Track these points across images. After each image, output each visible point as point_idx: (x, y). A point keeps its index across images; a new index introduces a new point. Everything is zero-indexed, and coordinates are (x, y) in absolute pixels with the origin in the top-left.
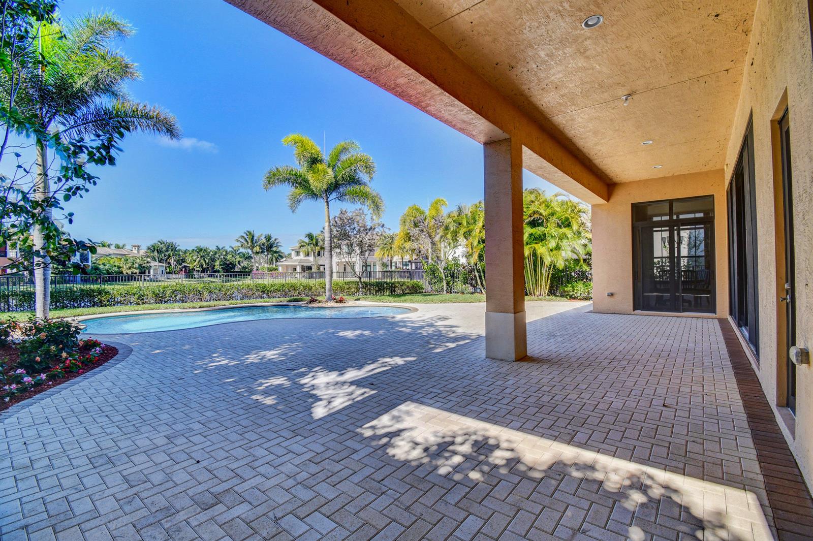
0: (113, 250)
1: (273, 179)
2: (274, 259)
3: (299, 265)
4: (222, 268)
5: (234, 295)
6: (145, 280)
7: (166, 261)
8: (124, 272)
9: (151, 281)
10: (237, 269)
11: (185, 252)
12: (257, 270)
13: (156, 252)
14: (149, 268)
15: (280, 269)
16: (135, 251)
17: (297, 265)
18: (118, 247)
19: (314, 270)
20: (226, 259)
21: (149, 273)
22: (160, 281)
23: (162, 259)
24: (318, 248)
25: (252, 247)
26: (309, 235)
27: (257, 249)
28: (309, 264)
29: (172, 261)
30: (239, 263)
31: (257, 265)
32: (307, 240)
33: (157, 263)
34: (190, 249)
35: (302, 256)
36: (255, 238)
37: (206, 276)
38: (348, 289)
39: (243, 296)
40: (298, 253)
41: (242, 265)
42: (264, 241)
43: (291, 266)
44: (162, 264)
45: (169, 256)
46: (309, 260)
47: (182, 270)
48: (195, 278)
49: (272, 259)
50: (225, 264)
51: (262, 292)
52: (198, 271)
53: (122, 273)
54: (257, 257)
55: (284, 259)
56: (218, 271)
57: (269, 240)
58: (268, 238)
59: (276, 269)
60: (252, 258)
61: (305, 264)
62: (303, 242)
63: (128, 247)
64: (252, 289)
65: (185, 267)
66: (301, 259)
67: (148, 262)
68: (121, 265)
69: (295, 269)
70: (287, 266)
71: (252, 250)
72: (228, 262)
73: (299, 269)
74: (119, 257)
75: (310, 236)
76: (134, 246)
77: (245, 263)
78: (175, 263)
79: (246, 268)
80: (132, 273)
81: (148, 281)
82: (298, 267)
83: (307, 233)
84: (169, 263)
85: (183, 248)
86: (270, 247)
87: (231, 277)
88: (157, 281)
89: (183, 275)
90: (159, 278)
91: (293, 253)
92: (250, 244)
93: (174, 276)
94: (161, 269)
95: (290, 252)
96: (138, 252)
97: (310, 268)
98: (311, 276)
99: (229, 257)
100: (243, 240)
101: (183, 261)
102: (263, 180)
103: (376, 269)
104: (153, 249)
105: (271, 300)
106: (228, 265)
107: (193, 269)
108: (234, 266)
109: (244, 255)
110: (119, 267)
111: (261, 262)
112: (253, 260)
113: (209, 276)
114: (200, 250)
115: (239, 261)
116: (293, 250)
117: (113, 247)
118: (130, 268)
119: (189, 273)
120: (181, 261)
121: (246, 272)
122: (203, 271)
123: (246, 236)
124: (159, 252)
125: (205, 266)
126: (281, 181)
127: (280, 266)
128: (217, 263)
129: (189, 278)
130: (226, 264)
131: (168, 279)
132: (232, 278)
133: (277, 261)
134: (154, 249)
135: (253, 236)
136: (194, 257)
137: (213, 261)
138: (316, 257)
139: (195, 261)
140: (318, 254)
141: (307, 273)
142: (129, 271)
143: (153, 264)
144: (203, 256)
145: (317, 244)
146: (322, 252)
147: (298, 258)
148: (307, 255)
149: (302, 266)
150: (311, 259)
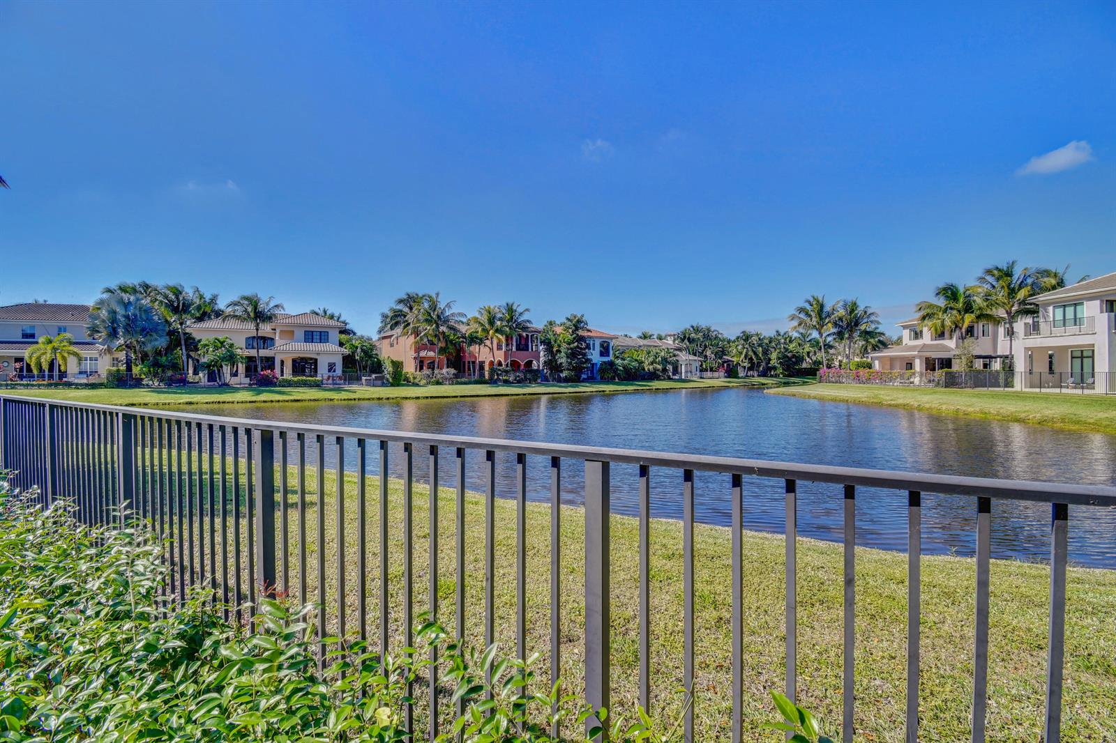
3: (920, 357)
4: (781, 363)
7: (702, 353)
8: (646, 369)
10: (804, 365)
11: (727, 340)
13: (686, 341)
15: (878, 365)
16: (671, 342)
17: (914, 357)
19: (957, 367)
20: (786, 350)
23: (696, 351)
24: (969, 318)
25: (822, 326)
26: (946, 288)
27: (829, 328)
28: (945, 355)
29: (708, 353)
30: (808, 356)
31: (840, 358)
32: (941, 302)
33: (690, 357)
34: (734, 336)
35: (927, 338)
36: (826, 309)
37: (756, 374)
40: (917, 335)
41: (814, 358)
42: (842, 312)
43: (902, 358)
44: (696, 358)
45: (705, 346)
46: (944, 346)
47: (722, 365)
48: (738, 377)
50: (785, 356)
52: (744, 367)
53: (643, 368)
55: (888, 346)
56: (775, 368)
57: (852, 311)
58: (851, 308)
59: (871, 366)
61: (936, 355)
62: (930, 306)
65: (727, 361)
66: (925, 345)
67: (675, 356)
68: (645, 360)
69: (910, 366)
70: (892, 359)
71: (822, 331)
72: (789, 355)
73: (918, 366)
75: (950, 293)
76: (669, 335)
77: (819, 355)
78: (713, 356)
79: (820, 363)
80: (654, 369)
81: (675, 380)
82: (918, 361)
83: (942, 285)
84: (706, 356)
85: (724, 335)
86: (855, 324)
87: (794, 377)
89: (722, 373)
91: (906, 334)
92: (816, 320)
93: (709, 374)
94: (695, 364)
96: (674, 343)
97: (947, 363)
98: (952, 382)
99: (791, 347)
100: (802, 316)
101: (724, 352)
106: (790, 359)
107: (738, 364)
108: (800, 359)
110: (642, 362)
113: (760, 375)
114: (746, 337)
115: (808, 353)
116: (905, 327)
118: (652, 363)
119: (732, 370)
120: (722, 353)
122: (750, 369)
123: (808, 307)
124: (691, 340)
125: (755, 361)
127: (877, 358)
128: (774, 356)
129: (733, 377)
130: (788, 357)
131: (701, 378)
132: (795, 380)
134: (685, 337)
135: (822, 306)
136: (740, 347)
137: (766, 352)
138: (963, 338)
139: (741, 353)
140: (970, 331)
141: (939, 374)
142: (651, 367)
143: (683, 357)
144: (752, 345)
145: (968, 308)
146: (979, 328)
147: (919, 342)
148: (941, 335)
149: (927, 359)
150: (951, 343)
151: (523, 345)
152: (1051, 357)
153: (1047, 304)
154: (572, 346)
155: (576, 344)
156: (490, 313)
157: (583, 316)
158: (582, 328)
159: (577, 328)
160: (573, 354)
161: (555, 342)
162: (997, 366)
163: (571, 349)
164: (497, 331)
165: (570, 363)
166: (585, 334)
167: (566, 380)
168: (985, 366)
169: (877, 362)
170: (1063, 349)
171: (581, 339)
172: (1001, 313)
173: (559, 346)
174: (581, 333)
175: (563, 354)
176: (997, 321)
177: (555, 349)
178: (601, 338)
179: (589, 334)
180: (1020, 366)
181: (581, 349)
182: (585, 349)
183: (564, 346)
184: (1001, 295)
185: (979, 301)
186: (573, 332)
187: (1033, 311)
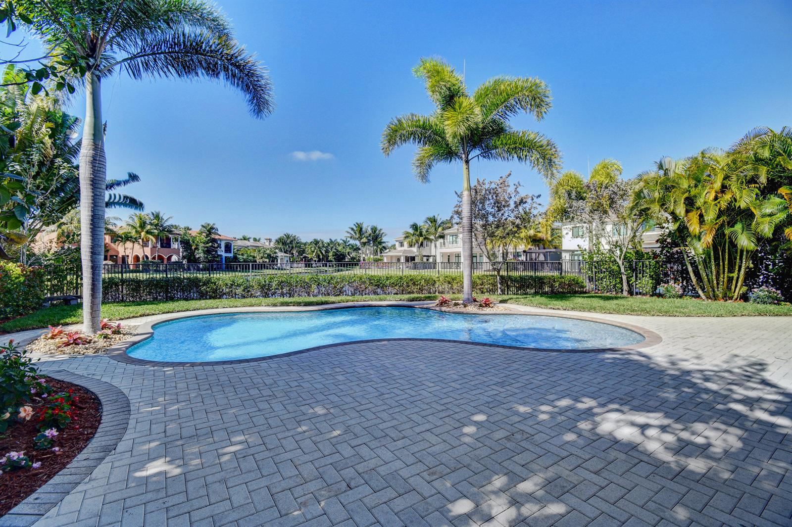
0: (251, 243)
1: (396, 136)
2: (379, 250)
3: (403, 256)
4: (334, 258)
5: (344, 289)
6: (273, 268)
7: (290, 252)
8: (258, 261)
9: (279, 269)
11: (305, 244)
12: (364, 260)
13: (281, 244)
14: (276, 258)
15: (385, 260)
16: (267, 244)
17: (401, 256)
18: (255, 240)
19: (417, 260)
20: (338, 251)
21: (277, 262)
22: (285, 269)
23: (287, 250)
24: (421, 239)
25: (360, 238)
26: (413, 225)
27: (364, 240)
28: (413, 255)
29: (294, 252)
30: (349, 254)
31: (364, 256)
32: (411, 231)
33: (283, 254)
34: (309, 241)
35: (406, 247)
36: (363, 230)
37: (321, 265)
38: (481, 285)
39: (355, 290)
40: (402, 245)
41: (351, 256)
42: (371, 232)
43: (396, 256)
44: (287, 255)
45: (292, 248)
46: (412, 251)
47: (302, 260)
48: (312, 267)
49: (377, 251)
50: (336, 255)
51: (376, 285)
52: (315, 261)
53: (256, 262)
54: (364, 249)
55: (388, 250)
56: (331, 261)
57: (375, 231)
58: (374, 230)
59: (381, 260)
60: (360, 249)
61: (409, 255)
62: (408, 233)
63: (262, 241)
64: (365, 282)
65: (305, 257)
66: (405, 250)
67: (276, 253)
68: (255, 255)
69: (399, 260)
70: (392, 257)
71: (360, 241)
72: (339, 253)
73: (403, 260)
74: (254, 248)
75: (415, 227)
76: (266, 239)
77: (353, 254)
78: (297, 254)
79: (354, 258)
80: (263, 262)
81: (276, 269)
82: (402, 258)
83: (412, 224)
84: (293, 254)
85: (303, 241)
86: (376, 239)
87: (341, 266)
88: (282, 269)
89: (303, 264)
90: (284, 267)
91: (397, 244)
92: (358, 235)
93: (296, 265)
94: (286, 259)
95: (393, 244)
96: (270, 245)
97: (413, 259)
98: (415, 267)
99: (340, 248)
100: (352, 232)
101: (304, 251)
102: (382, 143)
103: (483, 260)
104: (279, 241)
105: (388, 297)
106: (339, 256)
107: (311, 259)
108: (344, 256)
109: (353, 247)
110: (254, 257)
111: (367, 253)
112: (360, 251)
113: (323, 266)
114: (316, 242)
115: (348, 252)
116: (397, 241)
117: (251, 240)
118: (262, 258)
119: (308, 263)
120: (302, 252)
121: (354, 263)
122: (319, 261)
123: (355, 229)
124: (284, 243)
125: (321, 257)
126: (405, 138)
127: (386, 256)
128: (331, 254)
129: (309, 267)
132: (343, 268)
133: (381, 253)
135: (361, 229)
136: (313, 249)
137: (327, 251)
138: (419, 247)
139: (313, 252)
140: (422, 244)
141: (410, 264)
142: (261, 261)
143: (280, 254)
144: (319, 248)
145: (421, 235)
146: (425, 243)
147: (402, 248)
148: (411, 246)
149: (406, 257)
150: (415, 249)
151: (166, 243)
152: (449, 256)
153: (448, 234)
154: (207, 245)
155: (210, 244)
156: (141, 219)
157: (214, 224)
158: (215, 234)
159: (210, 233)
160: (208, 251)
161: (193, 242)
162: (431, 260)
163: (207, 247)
164: (148, 232)
165: (207, 257)
166: (217, 237)
167: (204, 270)
168: (427, 260)
169: (385, 258)
170: (452, 253)
171: (214, 241)
172: (432, 237)
173: (197, 245)
174: (213, 236)
175: (200, 251)
176: (431, 240)
177: (193, 248)
178: (225, 240)
179: (219, 237)
180: (439, 260)
181: (214, 247)
182: (217, 248)
183: (201, 245)
184: (432, 230)
185: (424, 233)
186: (207, 235)
187: (442, 237)
